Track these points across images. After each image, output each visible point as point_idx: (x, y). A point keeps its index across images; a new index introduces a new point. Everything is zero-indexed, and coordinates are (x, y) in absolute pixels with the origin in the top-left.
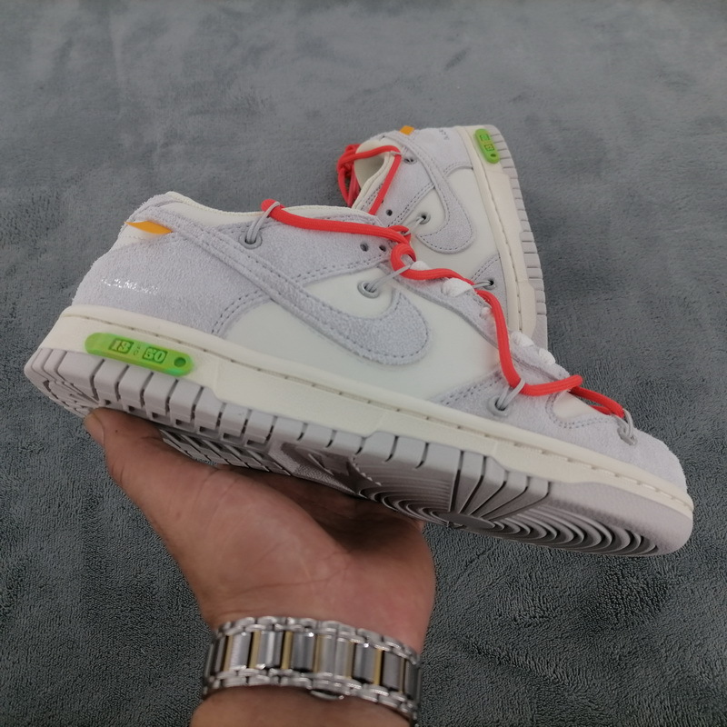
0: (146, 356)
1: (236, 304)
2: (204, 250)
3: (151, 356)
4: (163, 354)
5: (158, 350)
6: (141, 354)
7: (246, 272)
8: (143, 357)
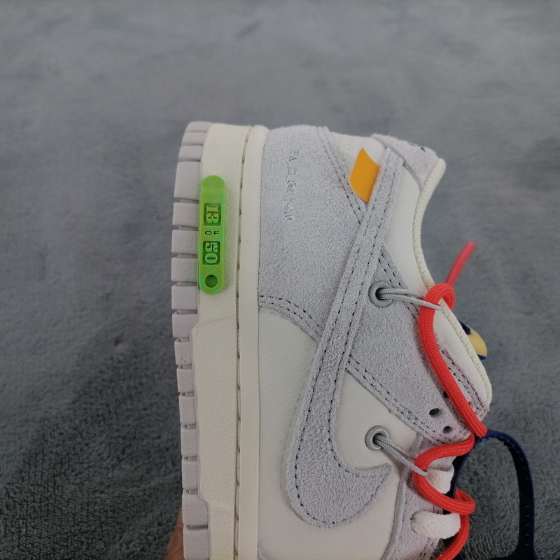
0: (207, 244)
1: (296, 310)
2: (350, 250)
3: (210, 250)
4: (216, 260)
5: (218, 254)
6: (208, 238)
7: (335, 308)
8: (205, 243)
